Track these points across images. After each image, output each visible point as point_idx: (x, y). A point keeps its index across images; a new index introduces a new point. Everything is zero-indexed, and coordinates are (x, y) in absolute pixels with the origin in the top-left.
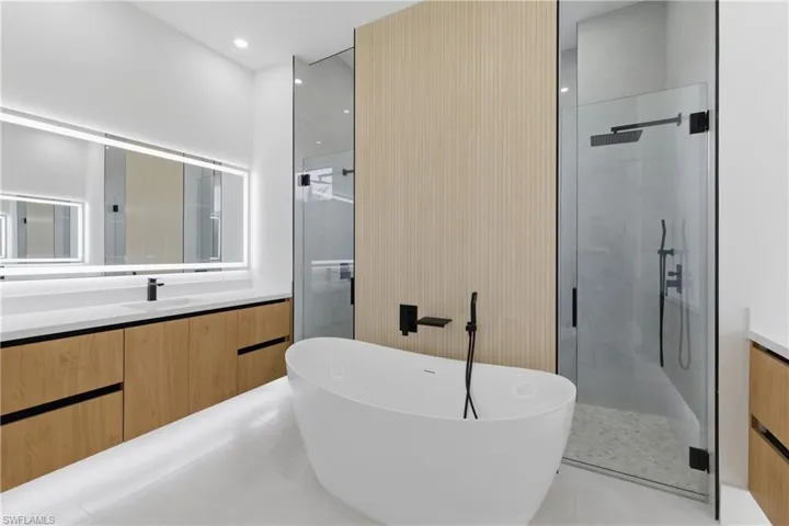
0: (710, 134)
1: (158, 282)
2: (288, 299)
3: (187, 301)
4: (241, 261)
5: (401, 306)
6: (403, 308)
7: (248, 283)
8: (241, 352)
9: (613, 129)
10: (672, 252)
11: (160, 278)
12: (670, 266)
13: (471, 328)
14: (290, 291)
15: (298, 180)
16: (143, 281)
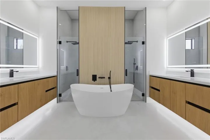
0: (145, 45)
1: (14, 70)
2: (56, 76)
3: (24, 77)
4: (37, 65)
5: (93, 75)
6: (93, 76)
7: (38, 72)
8: (47, 91)
9: (128, 42)
10: (135, 64)
11: (15, 70)
12: (135, 66)
13: (109, 78)
14: (56, 74)
15: (58, 42)
16: (8, 70)
